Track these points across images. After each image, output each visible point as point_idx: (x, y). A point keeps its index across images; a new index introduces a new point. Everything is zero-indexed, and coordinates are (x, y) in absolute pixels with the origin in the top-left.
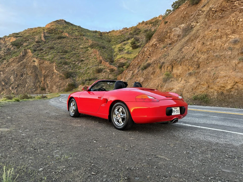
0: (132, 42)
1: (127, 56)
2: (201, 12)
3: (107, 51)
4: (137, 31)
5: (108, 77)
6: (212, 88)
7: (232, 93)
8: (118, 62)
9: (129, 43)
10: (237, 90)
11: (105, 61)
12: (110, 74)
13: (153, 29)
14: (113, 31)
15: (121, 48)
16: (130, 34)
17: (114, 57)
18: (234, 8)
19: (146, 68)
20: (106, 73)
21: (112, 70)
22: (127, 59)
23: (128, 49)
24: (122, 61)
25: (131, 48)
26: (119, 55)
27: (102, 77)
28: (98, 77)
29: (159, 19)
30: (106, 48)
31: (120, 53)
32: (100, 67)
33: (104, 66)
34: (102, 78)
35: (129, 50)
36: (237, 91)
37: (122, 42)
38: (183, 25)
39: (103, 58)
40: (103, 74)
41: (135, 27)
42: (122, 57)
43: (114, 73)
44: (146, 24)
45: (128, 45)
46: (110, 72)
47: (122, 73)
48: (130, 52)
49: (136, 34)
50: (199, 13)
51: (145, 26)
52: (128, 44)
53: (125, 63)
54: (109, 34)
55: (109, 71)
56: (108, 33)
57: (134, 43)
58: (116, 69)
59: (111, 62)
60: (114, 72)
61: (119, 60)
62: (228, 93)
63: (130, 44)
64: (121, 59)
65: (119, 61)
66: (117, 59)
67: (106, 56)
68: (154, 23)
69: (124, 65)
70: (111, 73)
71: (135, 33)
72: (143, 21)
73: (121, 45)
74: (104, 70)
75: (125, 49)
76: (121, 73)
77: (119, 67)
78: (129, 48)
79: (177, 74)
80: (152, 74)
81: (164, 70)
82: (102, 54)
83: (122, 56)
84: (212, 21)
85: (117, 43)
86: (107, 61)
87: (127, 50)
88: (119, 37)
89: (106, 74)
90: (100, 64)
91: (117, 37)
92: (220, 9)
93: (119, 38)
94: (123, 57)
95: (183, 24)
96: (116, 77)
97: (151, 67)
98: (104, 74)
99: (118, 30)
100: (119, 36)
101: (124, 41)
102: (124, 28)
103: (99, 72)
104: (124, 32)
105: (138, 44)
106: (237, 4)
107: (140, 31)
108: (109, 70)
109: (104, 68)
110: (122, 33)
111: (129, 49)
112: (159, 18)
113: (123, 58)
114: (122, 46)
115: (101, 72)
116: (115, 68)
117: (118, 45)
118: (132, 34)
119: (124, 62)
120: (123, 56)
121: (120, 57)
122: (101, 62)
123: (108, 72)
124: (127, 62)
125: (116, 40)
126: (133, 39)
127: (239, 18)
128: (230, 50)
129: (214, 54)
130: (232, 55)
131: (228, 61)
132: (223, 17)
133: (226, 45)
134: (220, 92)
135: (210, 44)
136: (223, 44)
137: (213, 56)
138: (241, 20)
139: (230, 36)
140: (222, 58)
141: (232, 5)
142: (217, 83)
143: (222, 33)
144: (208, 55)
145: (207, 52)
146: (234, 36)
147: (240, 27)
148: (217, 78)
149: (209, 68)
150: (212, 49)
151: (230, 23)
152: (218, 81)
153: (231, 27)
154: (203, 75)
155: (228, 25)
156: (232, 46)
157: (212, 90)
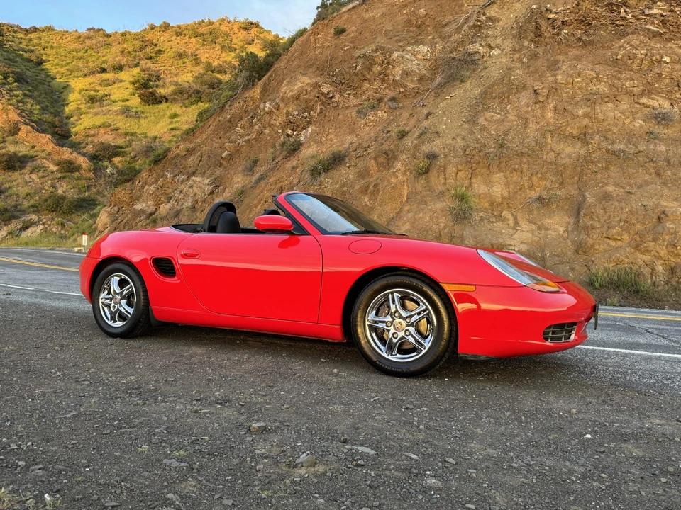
0: (138, 80)
1: (123, 124)
2: (484, 18)
3: (36, 93)
4: (148, 50)
5: (52, 189)
6: (647, 251)
8: (90, 139)
9: (121, 81)
11: (33, 127)
12: (59, 179)
13: (207, 55)
14: (50, 29)
15: (92, 93)
16: (122, 52)
17: (65, 121)
18: (623, 25)
19: (328, 170)
20: (41, 174)
21: (69, 168)
22: (126, 134)
23: (123, 101)
24: (107, 138)
25: (135, 101)
26: (90, 116)
27: (27, 190)
28: (7, 185)
29: (222, 28)
30: (29, 80)
31: (90, 108)
32: (12, 149)
33: (33, 147)
34: (24, 194)
35: (127, 103)
37: (93, 73)
38: (423, 49)
39: (24, 117)
40: (27, 177)
41: (136, 34)
42: (104, 125)
43: (78, 179)
44: (178, 34)
45: (119, 88)
46: (61, 172)
47: (132, 179)
48: (134, 110)
49: (148, 59)
50: (480, 21)
51: (173, 39)
52: (121, 84)
53: (121, 147)
54: (32, 35)
55: (53, 168)
56: (27, 31)
57: (145, 86)
58: (84, 166)
59: (57, 137)
60: (77, 174)
61: (92, 132)
63: (131, 87)
64: (102, 130)
65: (93, 136)
66: (82, 127)
67: (36, 112)
68: (206, 37)
69: (117, 154)
70: (64, 177)
71: (141, 54)
72: (164, 22)
73: (90, 84)
74: (30, 164)
75: (112, 98)
76: (127, 181)
77: (94, 158)
78: (125, 98)
79: (491, 196)
80: (364, 191)
81: (445, 179)
82: (18, 102)
83: (102, 121)
84: (559, 49)
85: (72, 71)
86: (43, 131)
87: (121, 103)
88: (75, 53)
89: (43, 177)
90: (11, 138)
91: (69, 52)
92: (576, 20)
93: (81, 58)
94: (109, 125)
95: (423, 43)
96: (86, 194)
97: (349, 167)
98: (34, 176)
99: (70, 31)
100: (77, 51)
101: (104, 70)
102: (93, 29)
103: (9, 168)
104: (94, 41)
105: (161, 91)
106: (630, 15)
107: (160, 52)
108: (58, 164)
109: (32, 153)
110: (88, 42)
111: (128, 100)
112: (220, 24)
113: (108, 129)
114: (97, 88)
115: (22, 168)
116: (82, 161)
117: (76, 79)
118: (129, 52)
119: (116, 144)
120: (110, 121)
121: (98, 123)
122: (15, 130)
123: (52, 172)
124: (128, 146)
125: (68, 64)
126: (136, 71)
127: (659, 54)
128: (655, 138)
129: (610, 147)
130: (671, 154)
131: (669, 173)
132: (591, 43)
133: (638, 123)
134: (673, 264)
135: (586, 115)
136: (628, 121)
137: (607, 151)
138: (666, 59)
139: (644, 100)
140: (641, 159)
141: (612, 15)
142: (667, 237)
143: (612, 86)
144: (590, 146)
145: (582, 136)
146: (657, 101)
147: (665, 77)
148: (659, 219)
149: (611, 188)
150: (598, 131)
151: (630, 62)
152: (672, 231)
153: (637, 76)
154: (604, 209)
155: (626, 67)
156: (657, 129)
157: (647, 258)
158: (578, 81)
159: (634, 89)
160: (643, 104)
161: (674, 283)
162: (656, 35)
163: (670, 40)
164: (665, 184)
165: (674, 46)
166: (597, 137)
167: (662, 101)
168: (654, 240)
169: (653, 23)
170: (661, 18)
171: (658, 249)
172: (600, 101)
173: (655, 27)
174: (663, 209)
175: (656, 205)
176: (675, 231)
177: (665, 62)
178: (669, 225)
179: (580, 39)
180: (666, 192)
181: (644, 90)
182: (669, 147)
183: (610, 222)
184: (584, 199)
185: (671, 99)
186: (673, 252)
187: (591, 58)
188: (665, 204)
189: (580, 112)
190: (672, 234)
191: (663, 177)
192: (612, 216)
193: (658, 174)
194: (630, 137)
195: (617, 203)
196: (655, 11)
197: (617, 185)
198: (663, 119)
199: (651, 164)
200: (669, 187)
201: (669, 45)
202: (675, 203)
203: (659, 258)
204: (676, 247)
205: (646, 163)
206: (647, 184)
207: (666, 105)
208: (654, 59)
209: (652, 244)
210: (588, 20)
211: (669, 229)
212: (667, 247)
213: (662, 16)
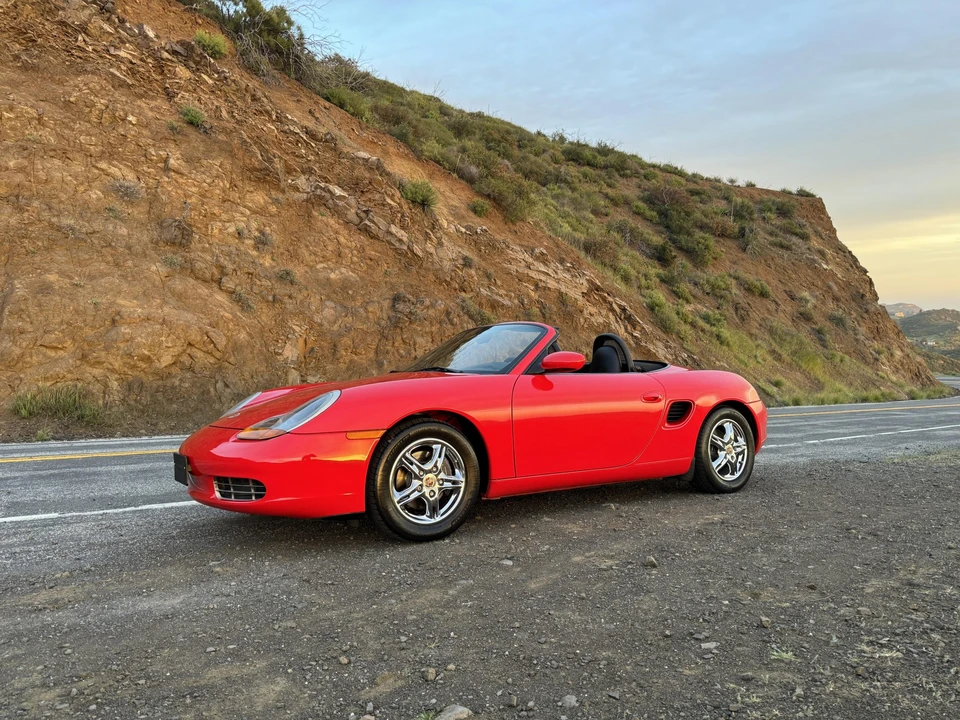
6: (98, 363)
7: (174, 380)
10: (191, 369)
18: (81, 58)
36: (188, 375)
62: (160, 382)
92: (12, 28)
106: (90, 48)
127: (123, 110)
128: (115, 217)
129: (54, 220)
130: (133, 241)
131: (130, 263)
132: (34, 68)
133: (95, 194)
134: (130, 378)
135: (21, 169)
136: (82, 188)
137: (51, 225)
138: (130, 118)
139: (103, 165)
140: (96, 242)
141: (65, 38)
142: (122, 345)
143: (60, 136)
144: (26, 214)
145: (12, 198)
146: (120, 169)
147: (130, 142)
148: (114, 321)
149: (52, 277)
150: (38, 196)
151: (87, 110)
152: (128, 337)
153: (97, 131)
154: (40, 305)
155: (80, 116)
156: (118, 205)
157: (97, 372)
158: (9, 118)
159: (91, 147)
160: (103, 170)
161: (132, 403)
162: (122, 84)
163: (140, 96)
164: (124, 277)
165: (144, 105)
166: (36, 204)
167: (126, 171)
168: (106, 349)
169: (119, 68)
170: (130, 66)
171: (112, 361)
172: (41, 154)
173: (121, 73)
174: (118, 309)
175: (110, 303)
176: (131, 338)
177: (130, 122)
178: (125, 330)
179: (17, 58)
180: (125, 287)
181: (103, 152)
182: (132, 230)
183: (48, 324)
184: (13, 290)
185: (137, 171)
186: (129, 363)
187: (33, 89)
188: (122, 302)
189: (11, 164)
190: (128, 341)
191: (123, 268)
192: (51, 316)
193: (117, 265)
194: (84, 210)
195: (58, 298)
196: (122, 53)
197: (61, 273)
198: (126, 195)
199: (108, 249)
200: (129, 282)
201: (139, 102)
202: (135, 301)
203: (113, 371)
204: (133, 357)
205: (102, 247)
206: (103, 275)
207: (131, 176)
208: (117, 114)
209: (103, 354)
210: (31, 34)
211: (124, 334)
212: (122, 358)
213: (131, 62)
